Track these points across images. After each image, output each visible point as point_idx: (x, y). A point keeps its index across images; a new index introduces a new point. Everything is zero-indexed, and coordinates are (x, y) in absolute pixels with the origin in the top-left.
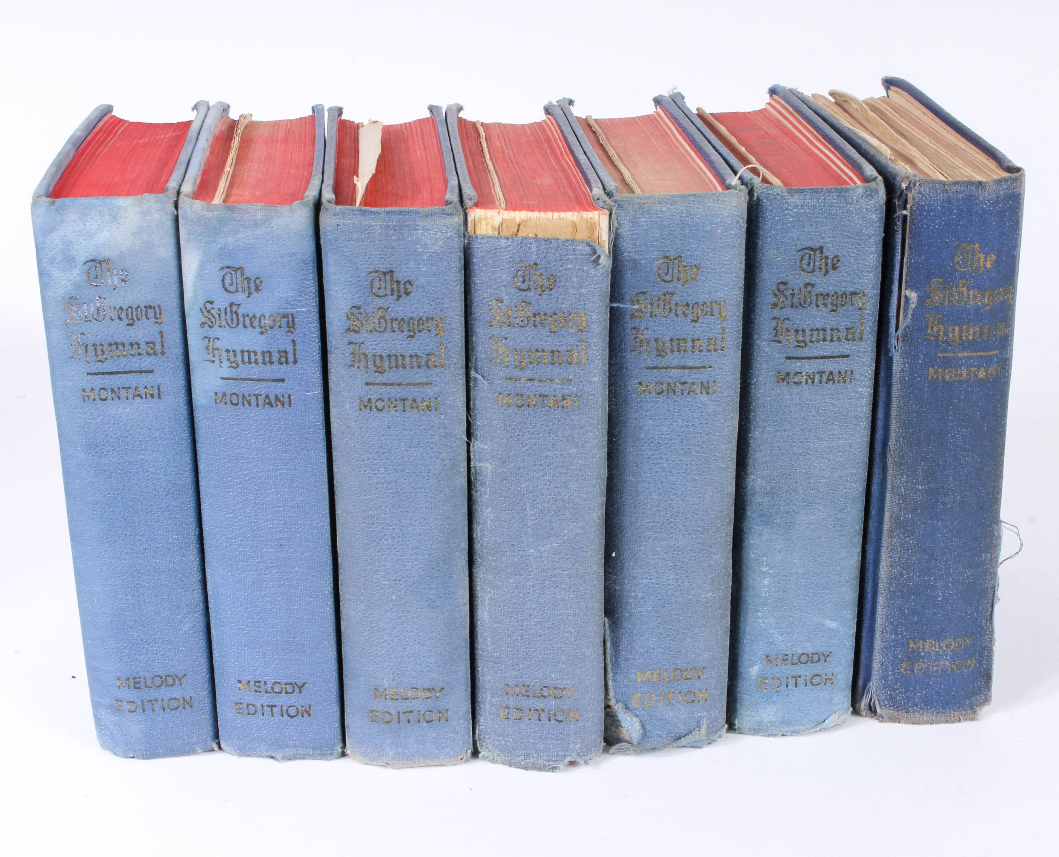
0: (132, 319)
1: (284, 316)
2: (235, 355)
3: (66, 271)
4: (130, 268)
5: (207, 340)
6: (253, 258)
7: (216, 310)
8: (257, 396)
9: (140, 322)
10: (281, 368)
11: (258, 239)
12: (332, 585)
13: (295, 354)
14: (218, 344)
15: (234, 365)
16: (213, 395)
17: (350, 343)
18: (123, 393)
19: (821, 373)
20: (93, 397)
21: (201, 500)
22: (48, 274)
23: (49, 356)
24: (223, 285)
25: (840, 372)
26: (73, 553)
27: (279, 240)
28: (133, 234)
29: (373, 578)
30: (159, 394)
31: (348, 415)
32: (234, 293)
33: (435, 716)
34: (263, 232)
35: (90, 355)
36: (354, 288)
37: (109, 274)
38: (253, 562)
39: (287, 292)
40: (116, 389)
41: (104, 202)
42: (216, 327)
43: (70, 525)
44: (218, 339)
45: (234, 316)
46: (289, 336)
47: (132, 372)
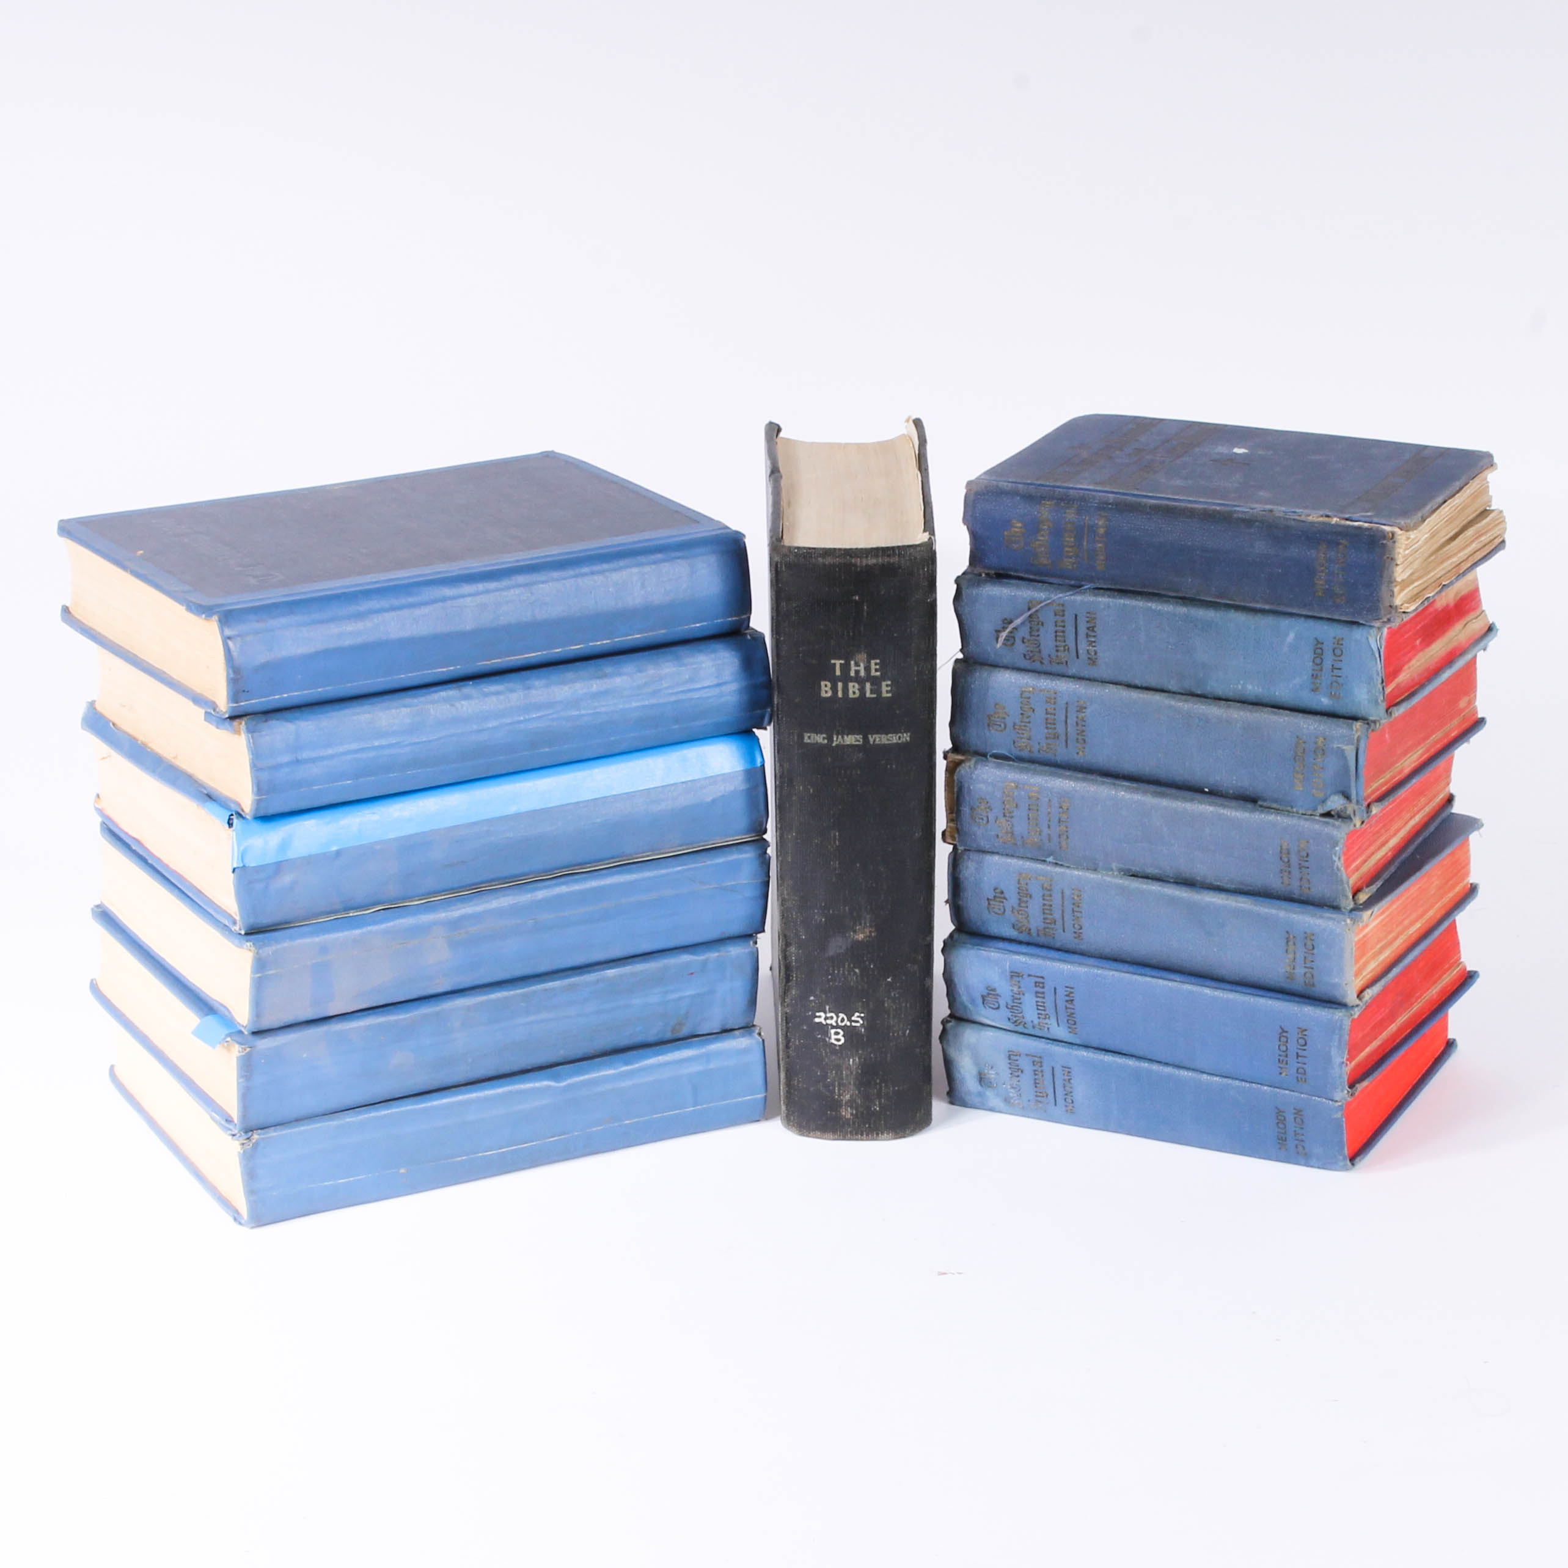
0: (1018, 1071)
8: (1067, 1008)
13: (1038, 977)
16: (1070, 1032)
18: (1067, 1088)
19: (1087, 636)
20: (1071, 1107)
25: (1088, 622)
32: (999, 1005)
33: (1309, 943)
35: (1043, 1101)
40: (1065, 1092)
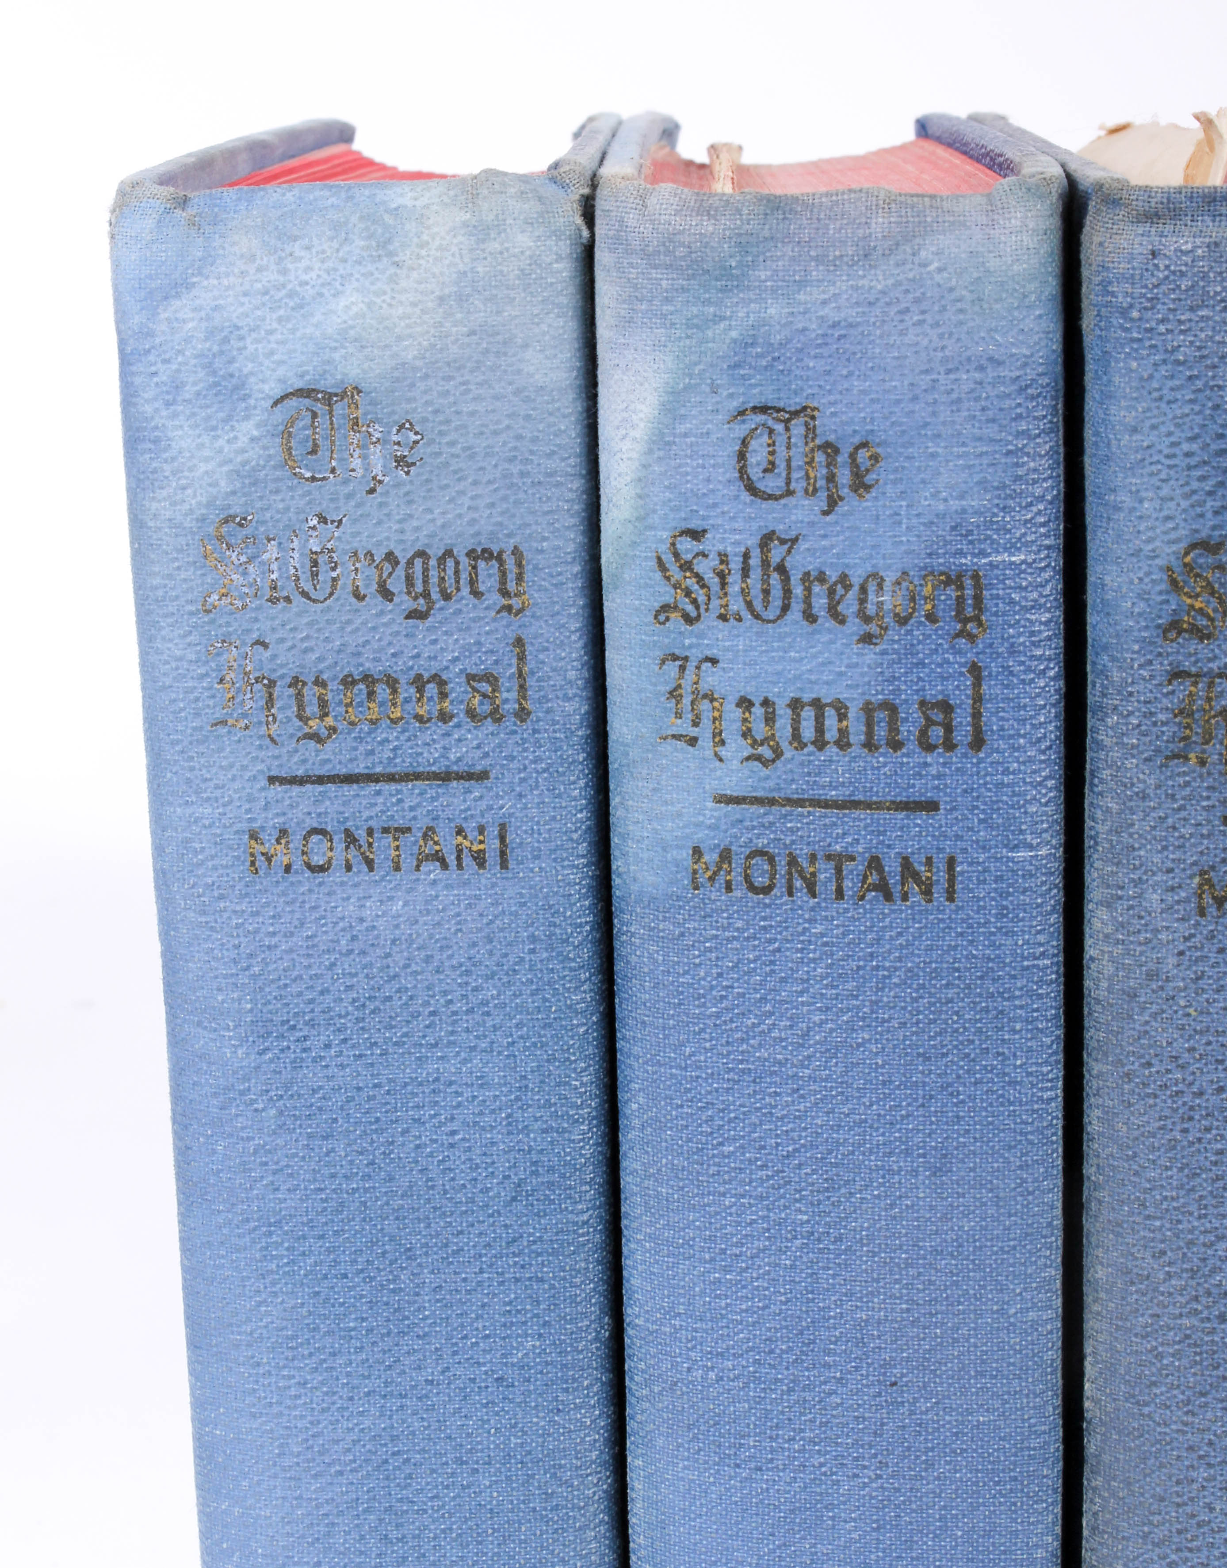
0: (426, 595)
1: (948, 582)
2: (770, 719)
3: (214, 428)
4: (425, 420)
5: (672, 668)
6: (850, 374)
7: (713, 561)
8: (839, 861)
9: (453, 606)
10: (926, 764)
11: (870, 304)
12: (1058, 1529)
13: (977, 715)
14: (711, 679)
15: (765, 751)
16: (686, 854)
17: (1177, 674)
18: (384, 848)
20: (285, 860)
21: (624, 1222)
22: (156, 441)
23: (145, 719)
24: (742, 471)
26: (193, 1388)
27: (944, 309)
28: (441, 299)
29: (1212, 1509)
30: (503, 854)
31: (1156, 931)
32: (776, 498)
34: (890, 282)
35: (280, 717)
36: (1202, 479)
37: (355, 438)
38: (792, 1439)
39: (961, 497)
40: (361, 834)
41: (350, 198)
42: (709, 620)
43: (190, 1292)
44: (714, 661)
45: (775, 579)
46: (959, 652)
47: (418, 776)
